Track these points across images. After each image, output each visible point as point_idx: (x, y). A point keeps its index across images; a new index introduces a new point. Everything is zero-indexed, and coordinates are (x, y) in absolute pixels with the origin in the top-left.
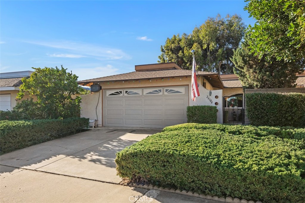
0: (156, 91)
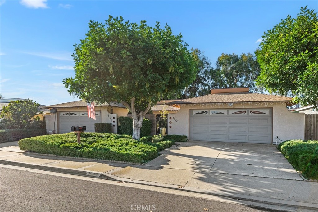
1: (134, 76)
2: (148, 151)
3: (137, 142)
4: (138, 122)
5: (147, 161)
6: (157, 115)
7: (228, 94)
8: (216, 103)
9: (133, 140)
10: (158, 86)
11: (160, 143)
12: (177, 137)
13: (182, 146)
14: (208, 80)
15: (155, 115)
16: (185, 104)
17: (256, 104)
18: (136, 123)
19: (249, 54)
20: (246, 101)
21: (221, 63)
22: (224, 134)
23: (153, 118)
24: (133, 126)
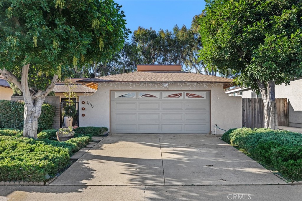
1: (29, 25)
2: (57, 158)
3: (33, 141)
4: (34, 108)
5: (55, 175)
6: (61, 99)
7: (159, 72)
8: (147, 82)
9: (25, 138)
10: (74, 47)
11: (73, 141)
12: (94, 130)
13: (105, 143)
14: (122, 58)
15: (59, 97)
16: (106, 82)
17: (195, 85)
18: (29, 109)
19: (167, 31)
20: (184, 81)
21: (138, 38)
22: (157, 123)
23: (56, 103)
24: (25, 116)
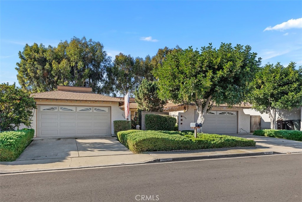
0: (87, 109)
